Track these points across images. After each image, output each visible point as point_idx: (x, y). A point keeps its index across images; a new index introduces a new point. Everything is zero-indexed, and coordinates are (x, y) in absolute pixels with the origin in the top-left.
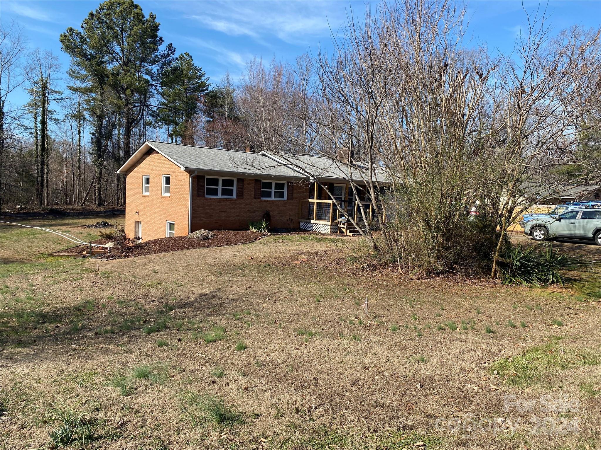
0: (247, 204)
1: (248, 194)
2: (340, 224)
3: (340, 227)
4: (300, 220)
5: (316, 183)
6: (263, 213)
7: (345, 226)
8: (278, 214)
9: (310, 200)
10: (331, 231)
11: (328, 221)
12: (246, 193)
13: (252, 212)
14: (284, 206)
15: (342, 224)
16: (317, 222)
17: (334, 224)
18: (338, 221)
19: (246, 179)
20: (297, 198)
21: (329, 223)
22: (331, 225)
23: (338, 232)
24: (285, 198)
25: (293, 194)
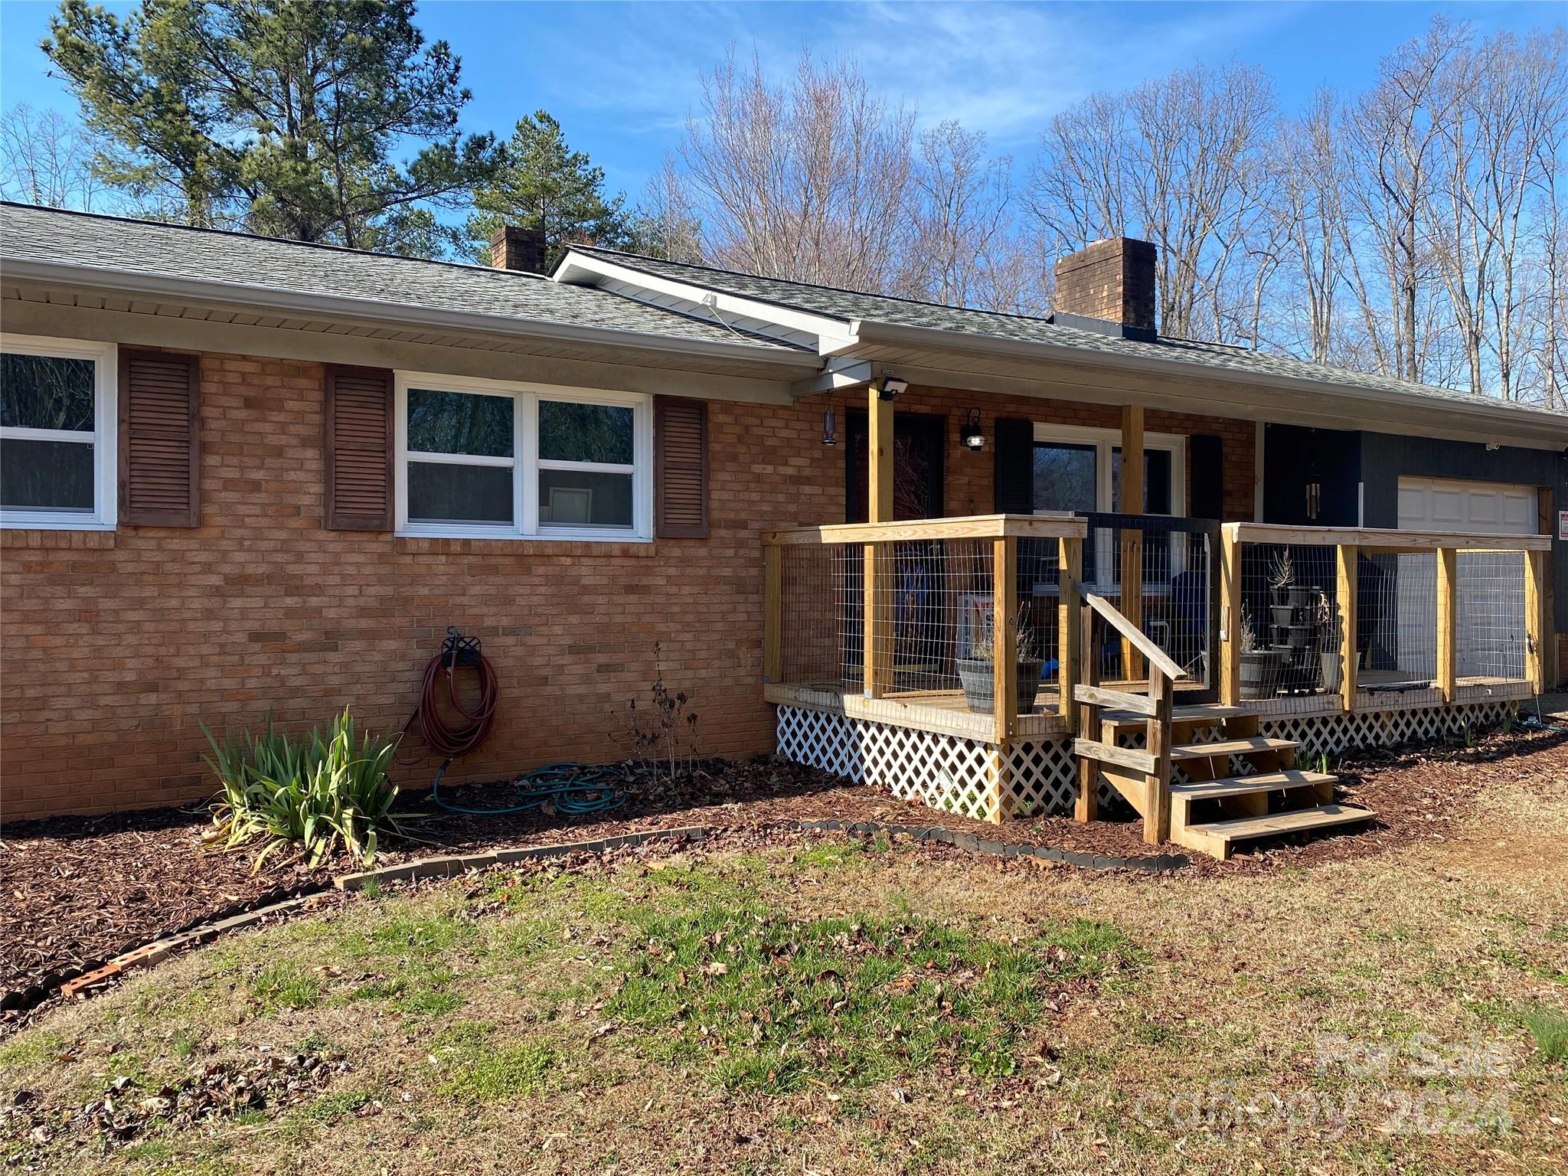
0: (240, 582)
1: (256, 486)
2: (1097, 736)
3: (1097, 766)
4: (774, 692)
5: (873, 394)
6: (422, 655)
7: (1144, 759)
8: (573, 649)
9: (834, 534)
10: (1007, 803)
11: (980, 701)
12: (228, 485)
13: (302, 647)
14: (631, 589)
15: (1108, 735)
16: (887, 710)
17: (1034, 728)
18: (1075, 706)
19: (222, 358)
20: (743, 525)
21: (988, 727)
22: (1007, 747)
23: (1081, 806)
24: (642, 527)
25: (704, 492)
